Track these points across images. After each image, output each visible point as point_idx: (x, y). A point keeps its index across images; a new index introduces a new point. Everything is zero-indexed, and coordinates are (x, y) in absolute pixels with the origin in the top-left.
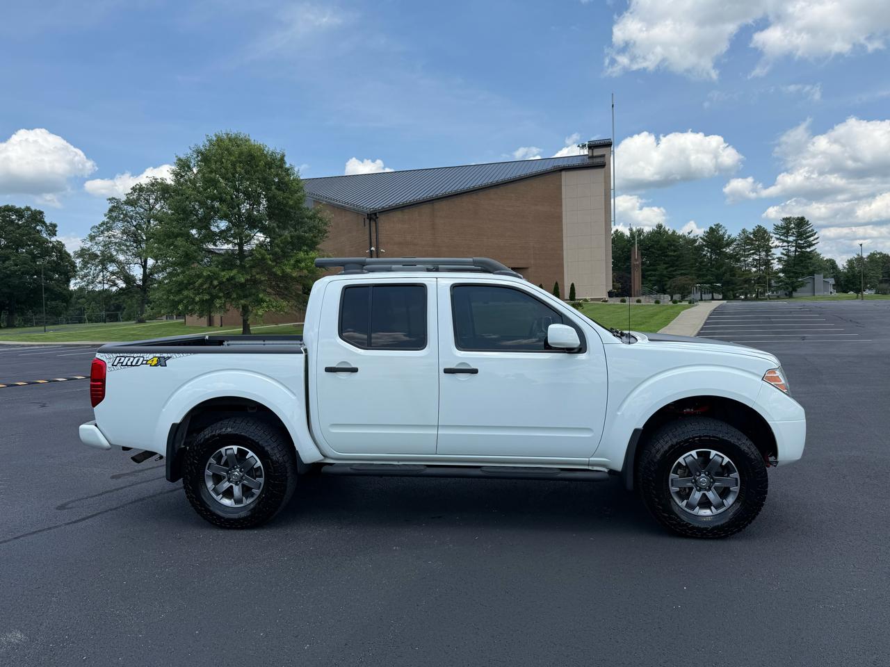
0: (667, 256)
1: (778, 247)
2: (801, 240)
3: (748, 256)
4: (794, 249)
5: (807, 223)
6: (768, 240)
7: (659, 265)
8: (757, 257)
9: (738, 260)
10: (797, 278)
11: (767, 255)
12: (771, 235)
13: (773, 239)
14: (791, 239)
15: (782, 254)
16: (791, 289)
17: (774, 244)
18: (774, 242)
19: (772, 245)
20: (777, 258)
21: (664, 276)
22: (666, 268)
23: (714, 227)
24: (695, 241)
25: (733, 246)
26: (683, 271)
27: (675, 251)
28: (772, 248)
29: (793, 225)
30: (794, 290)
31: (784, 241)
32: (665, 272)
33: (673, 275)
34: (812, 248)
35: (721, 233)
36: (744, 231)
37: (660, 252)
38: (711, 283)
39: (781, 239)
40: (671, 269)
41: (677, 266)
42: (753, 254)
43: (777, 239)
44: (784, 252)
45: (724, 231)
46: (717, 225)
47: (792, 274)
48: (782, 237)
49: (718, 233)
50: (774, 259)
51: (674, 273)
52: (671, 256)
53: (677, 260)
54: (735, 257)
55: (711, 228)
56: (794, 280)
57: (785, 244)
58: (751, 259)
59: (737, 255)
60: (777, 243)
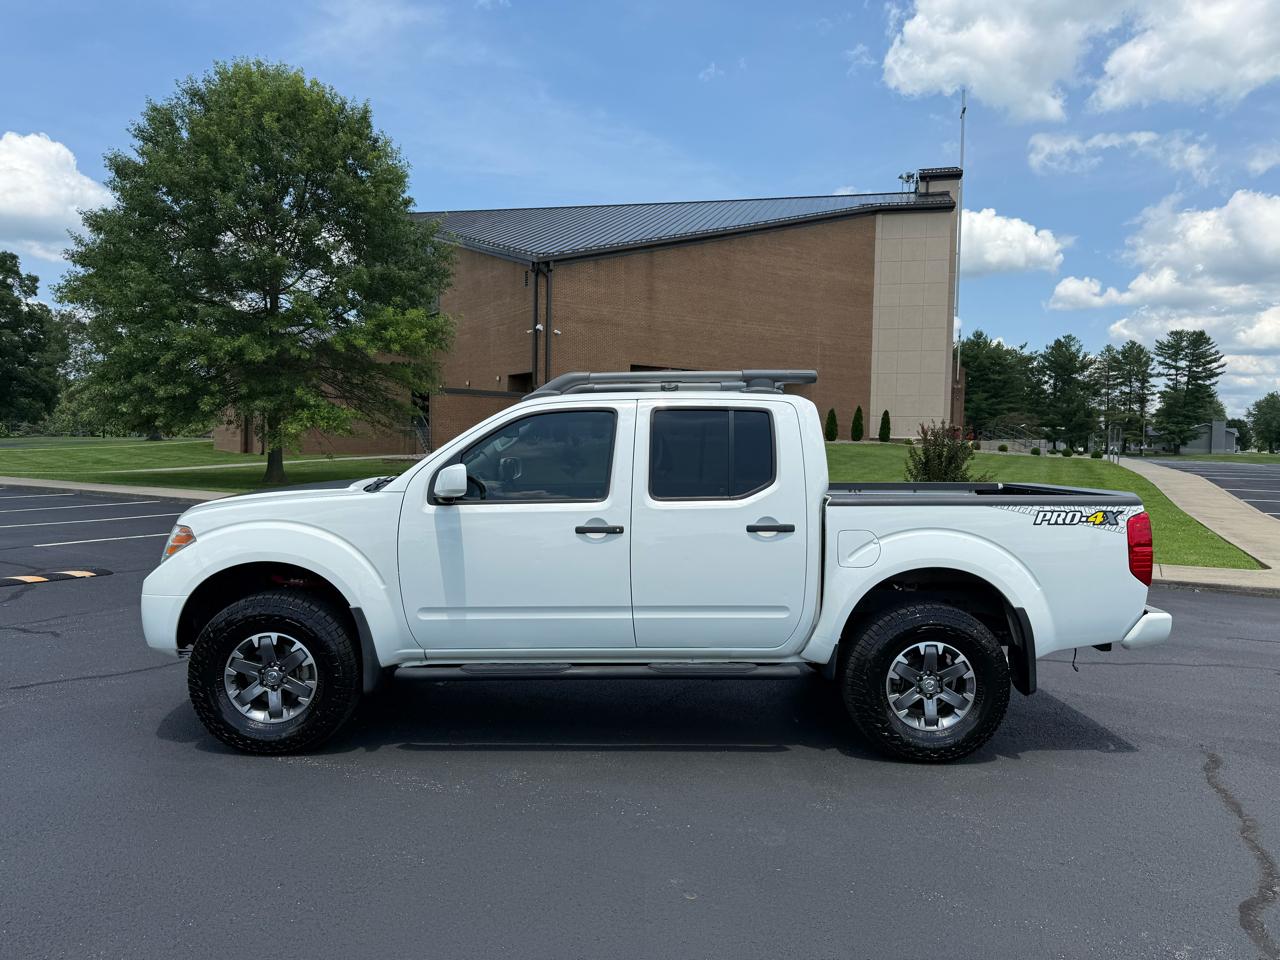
0: (988, 381)
1: (1163, 375)
2: (1197, 367)
3: (1114, 387)
4: (1185, 379)
5: (1207, 341)
6: (1147, 364)
7: (976, 393)
8: (1127, 390)
9: (1097, 393)
10: (1190, 424)
11: (1143, 388)
12: (1152, 356)
13: (1155, 363)
14: (1183, 364)
15: (1168, 386)
16: (1178, 441)
17: (1155, 372)
18: (1155, 367)
19: (1152, 372)
20: (1159, 392)
21: (982, 410)
22: (986, 399)
23: (1063, 340)
24: (1031, 359)
25: (1091, 370)
26: (1011, 405)
27: (999, 373)
28: (1151, 376)
29: (1184, 343)
30: (1184, 443)
31: (1170, 367)
32: (984, 406)
33: (996, 410)
34: (1213, 380)
35: (1073, 349)
36: (1109, 349)
37: (977, 374)
38: (1053, 427)
39: (1167, 364)
40: (994, 400)
41: (1003, 396)
42: (1121, 384)
43: (1161, 363)
44: (1170, 383)
45: (1077, 347)
46: (1069, 337)
47: (1180, 419)
48: (1167, 361)
49: (1067, 350)
50: (1153, 394)
51: (997, 407)
52: (994, 381)
53: (1002, 388)
54: (1092, 388)
55: (1058, 342)
56: (1186, 427)
57: (1173, 371)
58: (1117, 393)
59: (1096, 384)
60: (1160, 369)
